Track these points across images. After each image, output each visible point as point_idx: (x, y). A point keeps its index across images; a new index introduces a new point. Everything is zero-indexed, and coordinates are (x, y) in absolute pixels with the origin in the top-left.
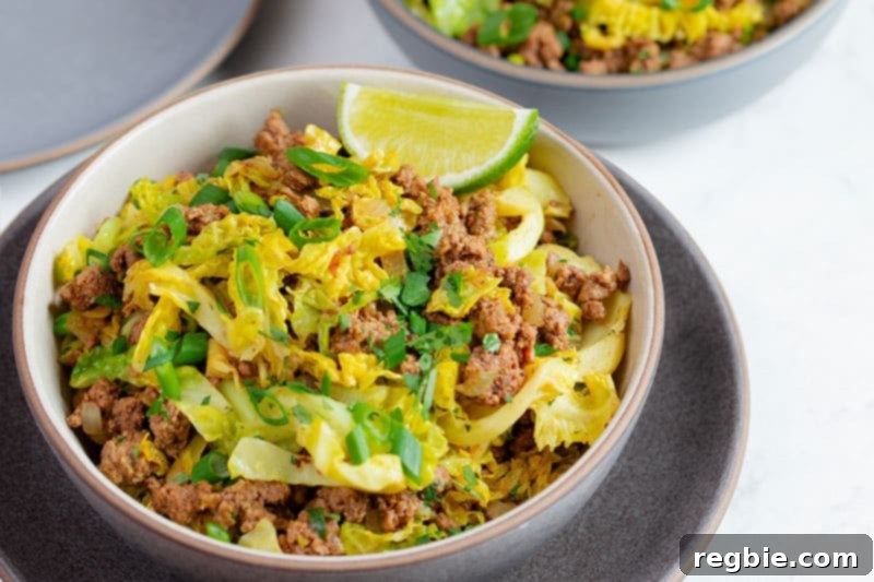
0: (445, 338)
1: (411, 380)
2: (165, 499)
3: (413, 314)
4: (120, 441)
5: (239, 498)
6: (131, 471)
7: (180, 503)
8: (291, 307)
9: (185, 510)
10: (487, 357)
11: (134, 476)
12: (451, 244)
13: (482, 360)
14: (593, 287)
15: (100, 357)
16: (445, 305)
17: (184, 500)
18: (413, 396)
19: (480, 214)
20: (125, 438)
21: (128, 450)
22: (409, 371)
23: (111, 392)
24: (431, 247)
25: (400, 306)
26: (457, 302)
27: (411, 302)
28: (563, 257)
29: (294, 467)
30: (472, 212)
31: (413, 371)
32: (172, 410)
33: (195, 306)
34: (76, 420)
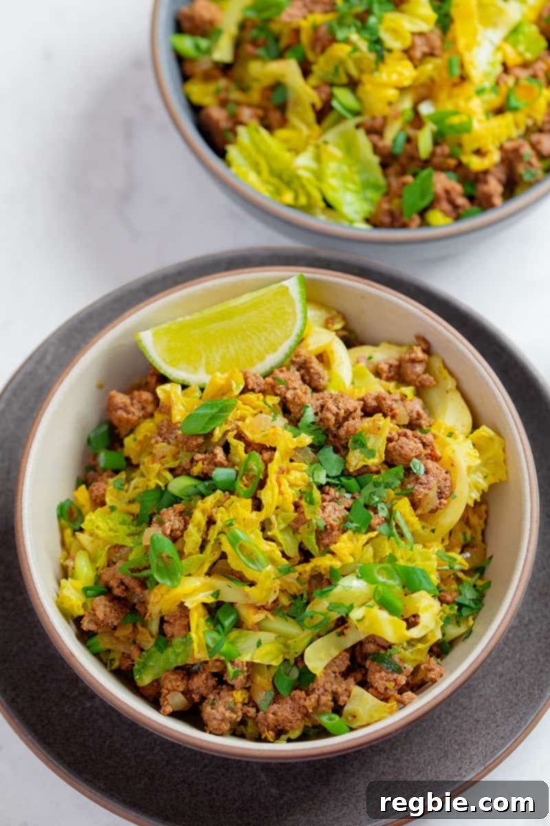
0: (383, 485)
1: (383, 529)
2: (277, 721)
3: (343, 480)
4: (213, 704)
5: (328, 686)
6: (234, 716)
7: (290, 717)
8: (279, 544)
9: (298, 719)
10: (423, 478)
11: (238, 717)
12: (334, 415)
13: (421, 484)
14: (415, 367)
15: (149, 658)
16: (364, 461)
17: (292, 713)
18: (392, 538)
19: (312, 371)
20: (214, 699)
21: (225, 706)
22: (379, 524)
23: (183, 678)
24: (313, 423)
25: (330, 480)
26: (371, 454)
27: (335, 472)
28: (367, 355)
29: (342, 638)
30: (303, 371)
31: (381, 522)
32: (240, 665)
33: (217, 594)
34: (169, 709)
